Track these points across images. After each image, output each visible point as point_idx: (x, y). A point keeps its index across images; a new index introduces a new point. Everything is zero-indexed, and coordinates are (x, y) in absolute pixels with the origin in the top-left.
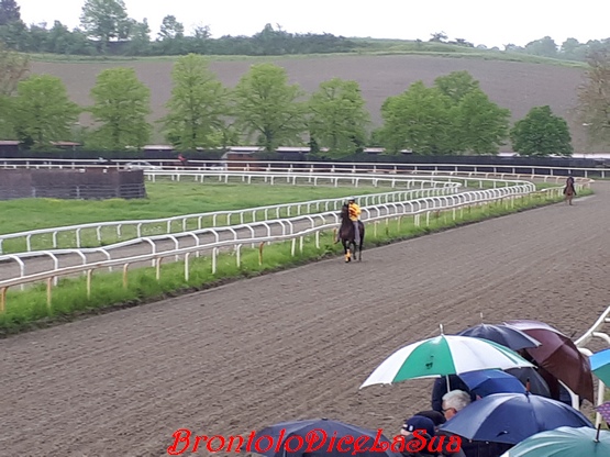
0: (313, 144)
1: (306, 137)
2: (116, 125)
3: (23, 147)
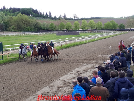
0: (97, 29)
1: (96, 28)
2: (76, 27)
3: (67, 30)
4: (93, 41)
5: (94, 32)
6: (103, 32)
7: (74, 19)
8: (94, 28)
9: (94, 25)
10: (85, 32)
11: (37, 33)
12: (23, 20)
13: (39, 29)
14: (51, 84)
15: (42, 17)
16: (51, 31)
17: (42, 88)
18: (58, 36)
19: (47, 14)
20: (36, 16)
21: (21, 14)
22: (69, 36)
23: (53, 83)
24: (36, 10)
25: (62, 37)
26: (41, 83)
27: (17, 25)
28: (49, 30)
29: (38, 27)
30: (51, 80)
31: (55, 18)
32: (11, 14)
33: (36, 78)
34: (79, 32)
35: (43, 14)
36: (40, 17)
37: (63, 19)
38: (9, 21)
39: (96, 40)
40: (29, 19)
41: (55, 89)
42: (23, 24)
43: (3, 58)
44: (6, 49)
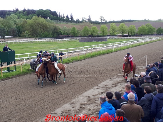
0: (129, 34)
2: (103, 32)
3: (92, 36)
4: (124, 49)
5: (126, 38)
6: (137, 37)
7: (101, 22)
8: (126, 33)
9: (126, 30)
10: (114, 38)
11: (56, 40)
12: (39, 24)
13: (59, 35)
14: (73, 101)
15: (62, 20)
16: (72, 37)
17: (62, 105)
18: (81, 43)
19: (67, 17)
20: (55, 19)
21: (37, 17)
22: (94, 43)
23: (75, 99)
24: (55, 12)
25: (86, 44)
26: (61, 99)
27: (32, 30)
28: (70, 35)
29: (57, 33)
30: (73, 95)
31: (78, 21)
32: (25, 17)
33: (55, 93)
34: (106, 39)
35: (63, 16)
36: (59, 20)
37: (87, 22)
38: (22, 25)
39: (128, 48)
40: (47, 23)
41: (78, 107)
42: (39, 29)
43: (15, 69)
44: (19, 58)
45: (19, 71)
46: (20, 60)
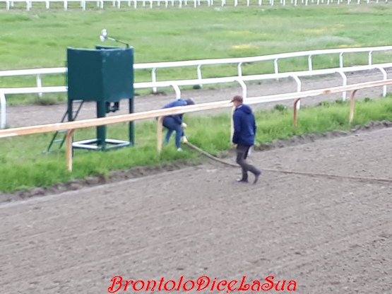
43: (131, 138)
44: (155, 84)
45: (146, 149)
46: (157, 94)
